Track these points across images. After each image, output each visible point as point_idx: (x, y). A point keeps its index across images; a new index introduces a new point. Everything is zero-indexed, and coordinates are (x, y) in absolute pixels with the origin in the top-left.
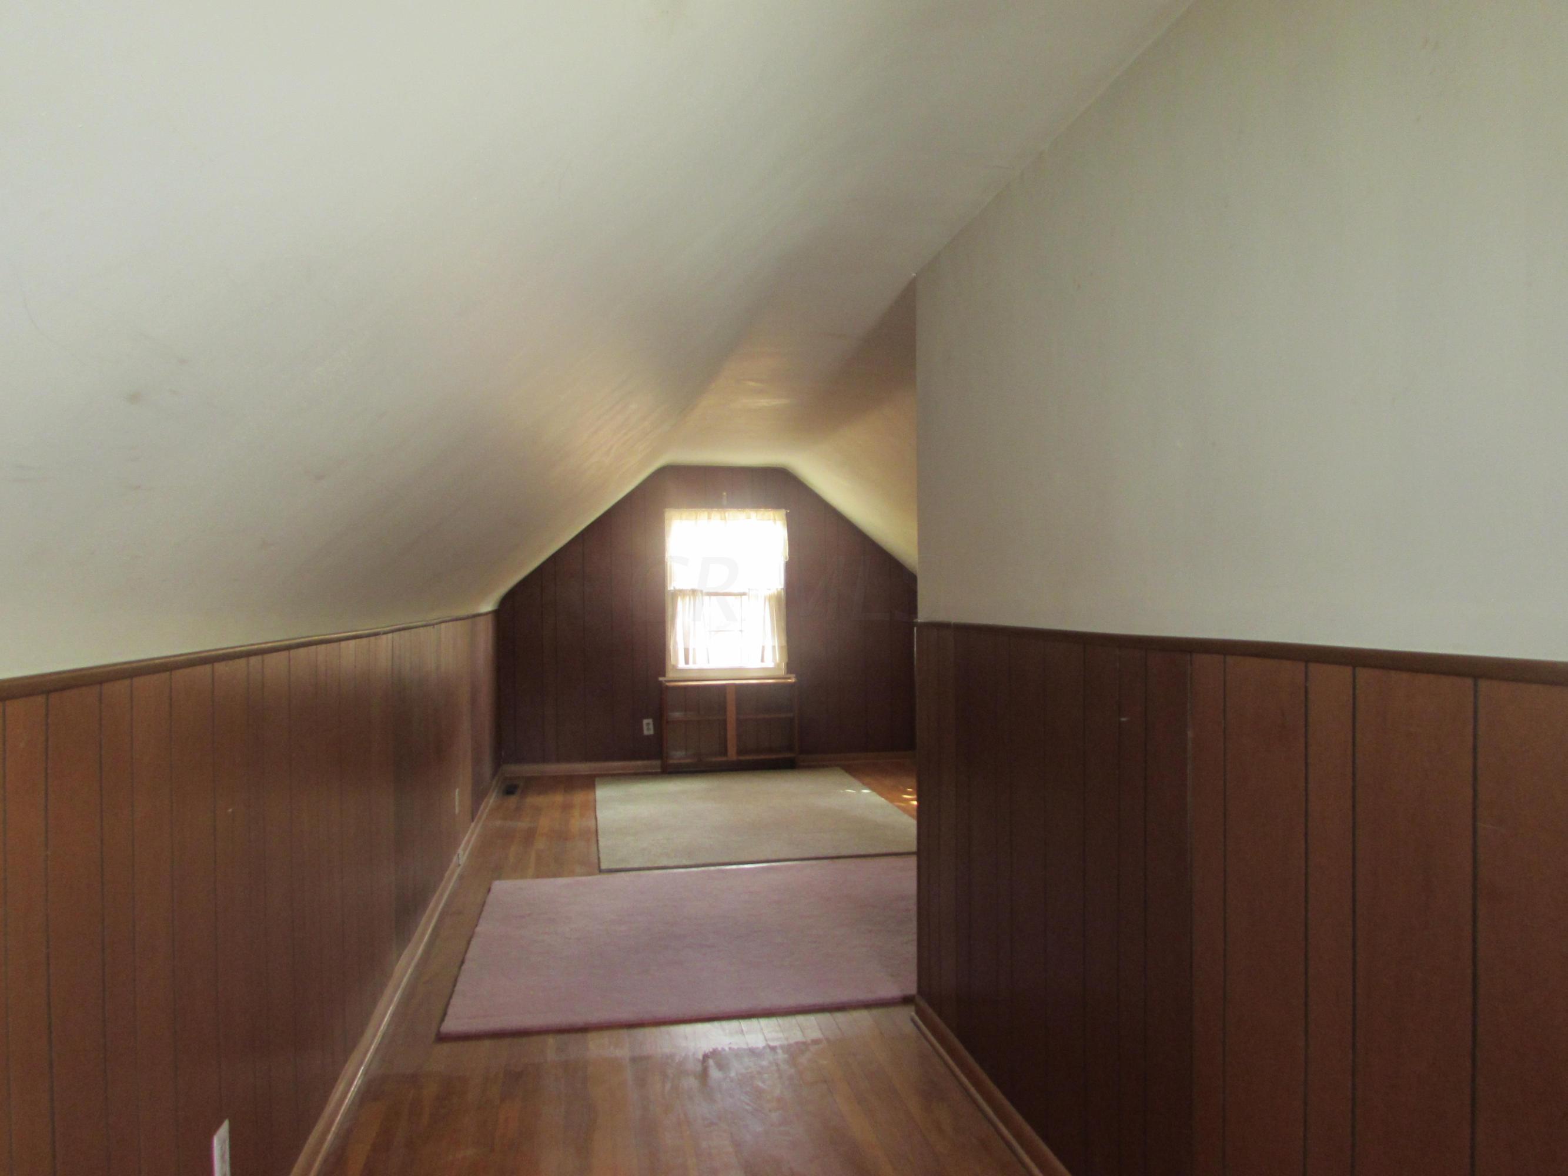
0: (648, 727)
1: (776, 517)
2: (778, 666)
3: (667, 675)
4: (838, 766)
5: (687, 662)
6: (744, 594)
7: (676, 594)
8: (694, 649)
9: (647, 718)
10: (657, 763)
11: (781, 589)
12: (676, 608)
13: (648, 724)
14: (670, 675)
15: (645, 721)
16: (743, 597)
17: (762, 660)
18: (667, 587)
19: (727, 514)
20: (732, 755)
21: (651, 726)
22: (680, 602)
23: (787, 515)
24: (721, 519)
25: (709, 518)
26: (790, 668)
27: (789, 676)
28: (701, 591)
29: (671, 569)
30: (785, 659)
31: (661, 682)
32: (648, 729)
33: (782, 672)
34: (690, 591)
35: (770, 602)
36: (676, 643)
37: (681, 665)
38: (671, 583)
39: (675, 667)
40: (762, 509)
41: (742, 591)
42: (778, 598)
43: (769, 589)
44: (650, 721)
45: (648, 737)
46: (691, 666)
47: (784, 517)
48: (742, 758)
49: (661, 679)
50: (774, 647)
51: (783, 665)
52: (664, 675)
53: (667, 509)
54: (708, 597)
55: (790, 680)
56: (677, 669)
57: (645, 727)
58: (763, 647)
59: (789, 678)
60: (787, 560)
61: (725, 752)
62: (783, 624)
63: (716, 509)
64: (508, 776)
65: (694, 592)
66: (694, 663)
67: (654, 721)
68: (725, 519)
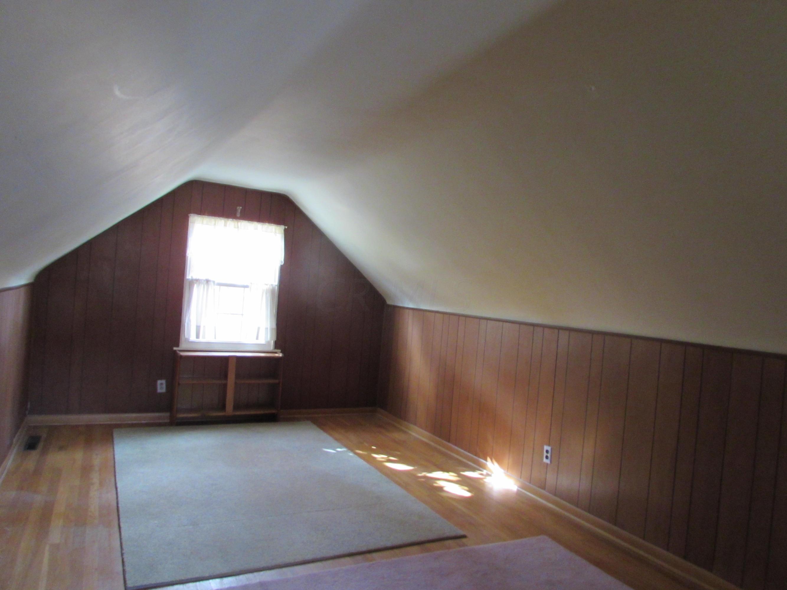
0: (161, 386)
1: (277, 232)
2: (268, 343)
3: (180, 346)
4: (308, 419)
5: (198, 336)
6: (247, 287)
7: (192, 282)
8: (204, 326)
9: (161, 379)
10: (167, 414)
11: (276, 285)
12: (192, 295)
13: (162, 384)
14: (183, 346)
15: (159, 382)
16: (246, 289)
17: (257, 338)
18: (186, 276)
19: (239, 224)
20: (229, 410)
21: (164, 386)
22: (195, 288)
23: (285, 230)
24: (235, 227)
25: (225, 225)
26: (278, 344)
27: (276, 350)
28: (214, 282)
29: (190, 262)
30: (274, 338)
31: (175, 351)
32: (161, 388)
33: (271, 348)
34: (204, 280)
35: (266, 294)
36: (189, 320)
37: (193, 337)
38: (189, 273)
39: (187, 341)
40: (267, 224)
41: (245, 284)
42: (273, 291)
43: (267, 285)
44: (164, 382)
45: (161, 394)
46: (201, 340)
47: (283, 231)
48: (238, 413)
49: (175, 348)
50: (267, 329)
51: (272, 343)
52: (178, 346)
53: (192, 215)
54: (218, 287)
55: (277, 355)
56: (189, 342)
57: (159, 387)
58: (259, 328)
59: (276, 353)
60: (282, 264)
61: (223, 407)
62: (275, 311)
63: (231, 219)
64: (32, 425)
65: (208, 281)
66: (204, 337)
67: (166, 382)
68: (238, 227)
